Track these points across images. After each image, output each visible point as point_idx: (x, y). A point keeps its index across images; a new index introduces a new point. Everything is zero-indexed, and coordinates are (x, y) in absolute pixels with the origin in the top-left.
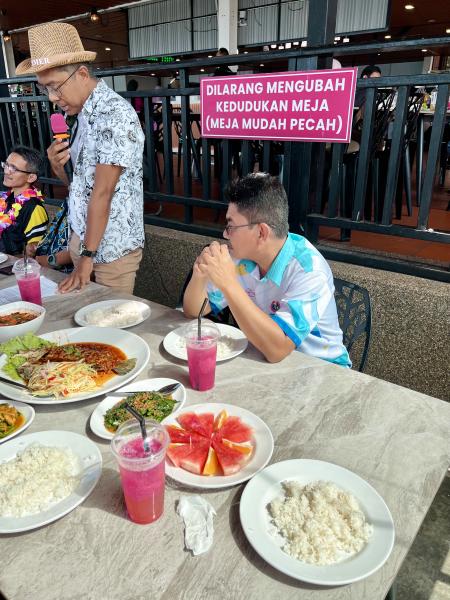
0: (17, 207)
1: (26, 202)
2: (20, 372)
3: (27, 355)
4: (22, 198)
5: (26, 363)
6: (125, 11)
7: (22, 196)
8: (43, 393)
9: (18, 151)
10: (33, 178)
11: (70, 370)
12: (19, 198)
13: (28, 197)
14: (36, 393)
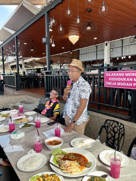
0: (52, 104)
1: (55, 103)
2: (58, 162)
3: (59, 156)
4: (54, 102)
5: (59, 159)
6: (79, 51)
7: (54, 101)
8: (65, 171)
9: (55, 89)
10: (57, 96)
11: (73, 164)
12: (53, 102)
13: (55, 102)
14: (63, 171)
